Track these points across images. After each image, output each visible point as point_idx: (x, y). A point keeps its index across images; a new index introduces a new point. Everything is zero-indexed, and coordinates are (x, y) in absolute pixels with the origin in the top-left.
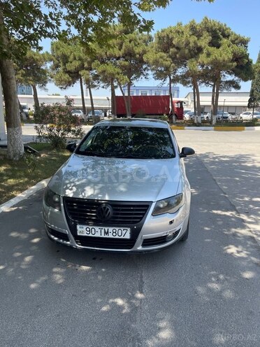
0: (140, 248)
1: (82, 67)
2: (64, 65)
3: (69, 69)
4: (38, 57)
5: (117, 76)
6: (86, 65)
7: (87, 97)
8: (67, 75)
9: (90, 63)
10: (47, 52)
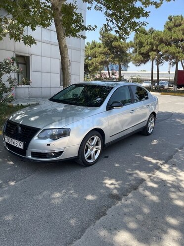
0: (30, 157)
1: (152, 50)
2: (140, 49)
3: (142, 51)
4: (123, 46)
5: (177, 55)
6: (155, 48)
7: (155, 72)
8: (141, 56)
9: (157, 46)
10: (131, 41)
